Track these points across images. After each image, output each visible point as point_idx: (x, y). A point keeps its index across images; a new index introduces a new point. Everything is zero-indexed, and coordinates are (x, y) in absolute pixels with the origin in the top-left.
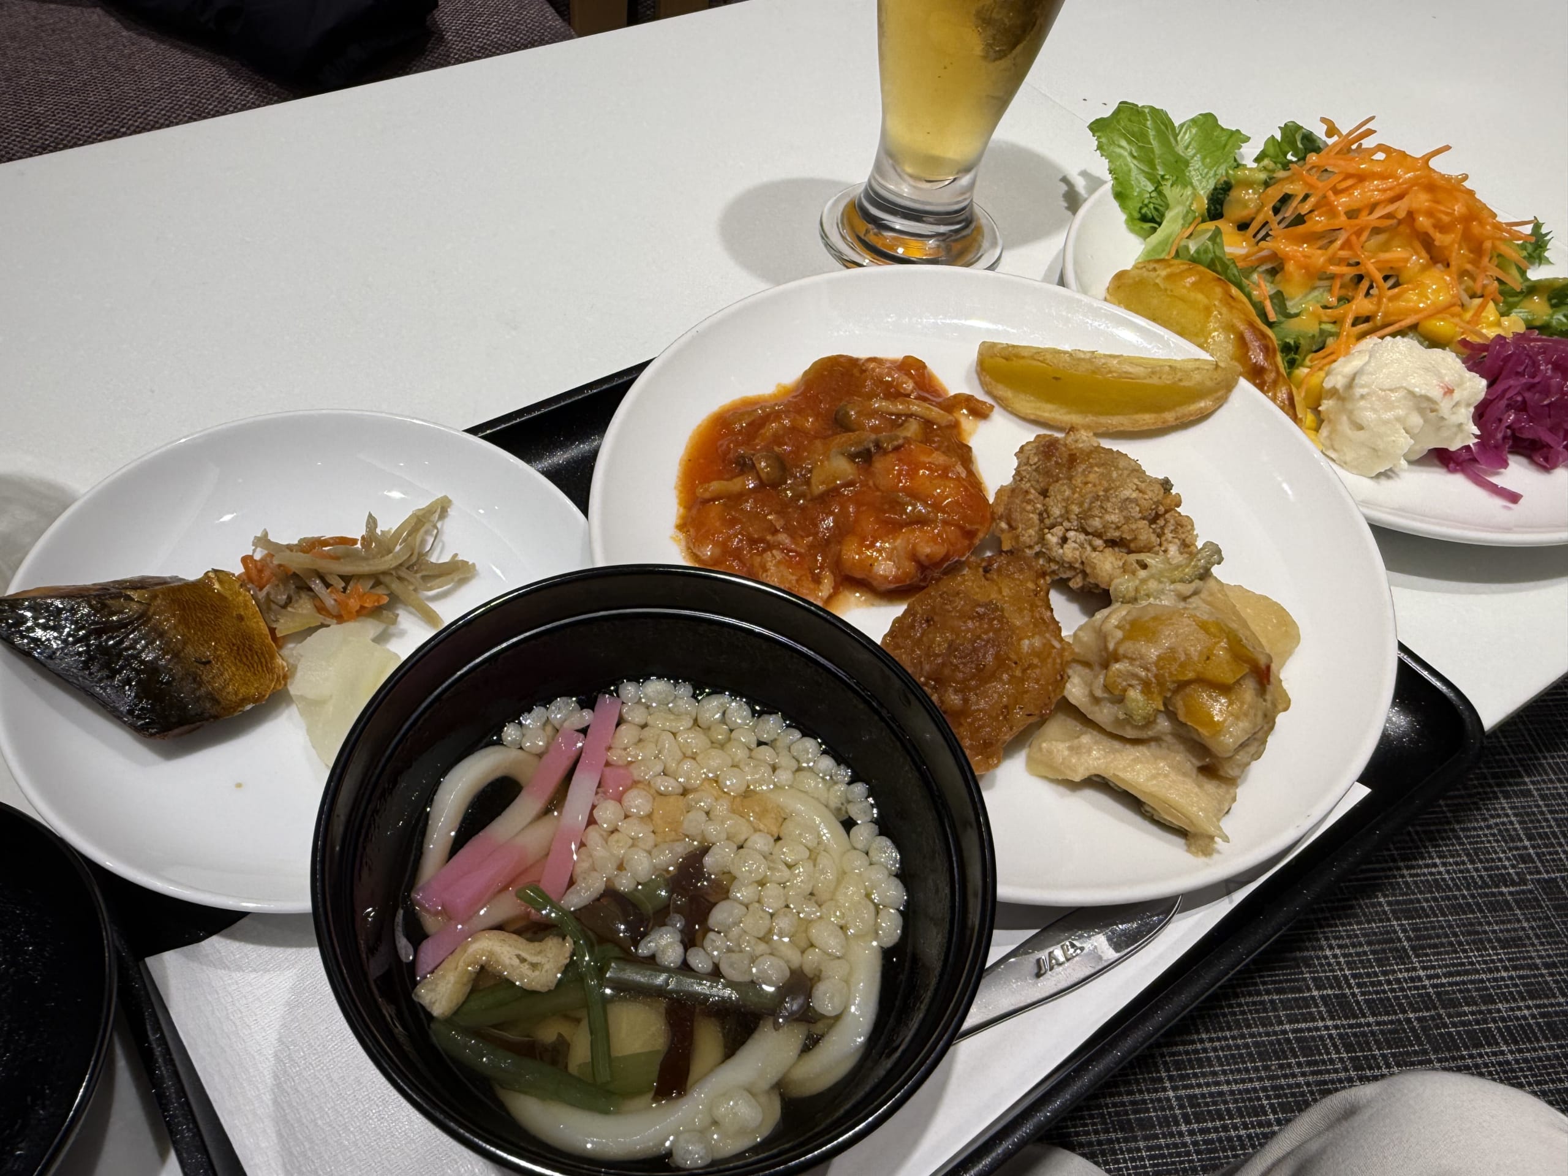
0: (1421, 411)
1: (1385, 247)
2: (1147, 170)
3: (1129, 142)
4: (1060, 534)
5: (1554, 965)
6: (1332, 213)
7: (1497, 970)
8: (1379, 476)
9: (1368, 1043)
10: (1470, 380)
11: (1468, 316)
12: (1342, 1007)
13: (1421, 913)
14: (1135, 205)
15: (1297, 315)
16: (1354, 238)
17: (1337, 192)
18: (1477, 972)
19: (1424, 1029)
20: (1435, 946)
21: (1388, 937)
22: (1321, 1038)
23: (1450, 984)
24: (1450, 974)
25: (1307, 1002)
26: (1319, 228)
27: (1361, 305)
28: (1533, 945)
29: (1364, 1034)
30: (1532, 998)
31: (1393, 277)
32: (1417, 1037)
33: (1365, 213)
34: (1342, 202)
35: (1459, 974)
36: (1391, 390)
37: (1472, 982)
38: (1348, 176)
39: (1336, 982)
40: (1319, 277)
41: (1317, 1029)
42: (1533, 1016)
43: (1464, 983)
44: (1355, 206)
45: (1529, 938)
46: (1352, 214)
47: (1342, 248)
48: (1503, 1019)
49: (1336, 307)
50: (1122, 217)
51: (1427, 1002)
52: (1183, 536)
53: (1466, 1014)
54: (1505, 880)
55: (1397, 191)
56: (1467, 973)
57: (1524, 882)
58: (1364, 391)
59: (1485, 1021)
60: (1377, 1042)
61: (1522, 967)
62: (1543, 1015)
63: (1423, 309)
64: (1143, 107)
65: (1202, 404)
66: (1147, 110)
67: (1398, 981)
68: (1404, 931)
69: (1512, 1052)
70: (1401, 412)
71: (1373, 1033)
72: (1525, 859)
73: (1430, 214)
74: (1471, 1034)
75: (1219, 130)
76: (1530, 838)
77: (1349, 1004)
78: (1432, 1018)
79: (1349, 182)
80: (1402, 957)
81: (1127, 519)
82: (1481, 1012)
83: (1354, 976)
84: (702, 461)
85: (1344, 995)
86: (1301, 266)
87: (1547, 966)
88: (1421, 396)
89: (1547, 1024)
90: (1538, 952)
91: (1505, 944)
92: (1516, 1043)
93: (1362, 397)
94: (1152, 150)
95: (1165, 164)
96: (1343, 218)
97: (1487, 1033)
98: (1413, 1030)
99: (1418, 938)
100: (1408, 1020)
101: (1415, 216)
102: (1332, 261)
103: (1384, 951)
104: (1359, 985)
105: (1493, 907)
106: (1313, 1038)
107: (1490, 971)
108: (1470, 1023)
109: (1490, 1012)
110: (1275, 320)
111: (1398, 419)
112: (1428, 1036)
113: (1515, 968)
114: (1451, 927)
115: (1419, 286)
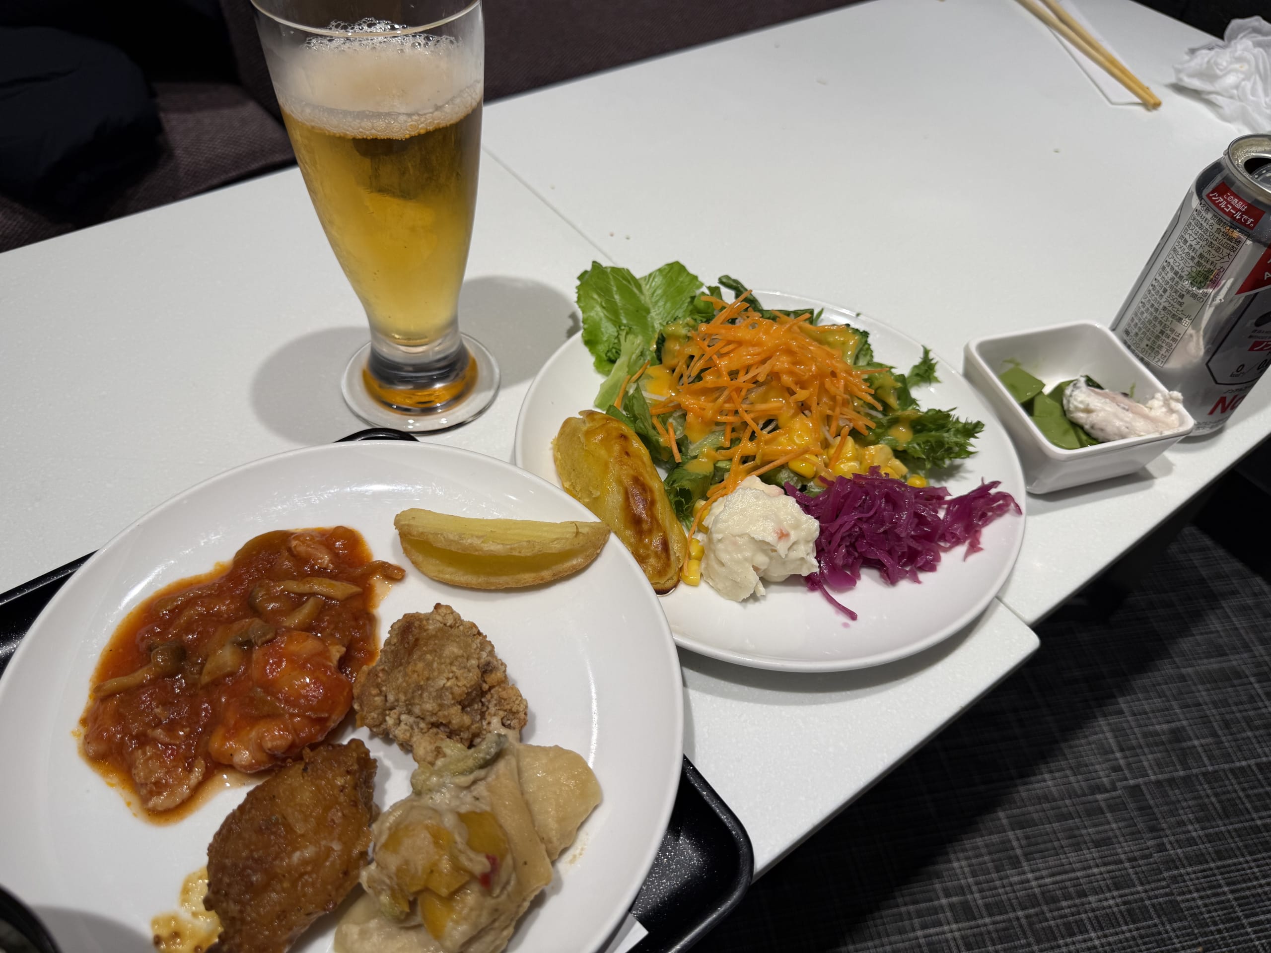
0: (764, 552)
1: (765, 399)
2: (613, 318)
3: (599, 295)
4: (395, 716)
5: (1135, 859)
6: (719, 374)
7: (1090, 867)
8: (745, 601)
9: (984, 941)
10: (806, 522)
11: (832, 451)
12: (966, 912)
13: (1032, 823)
14: (602, 348)
15: (695, 457)
16: (734, 395)
17: (721, 356)
18: (1074, 871)
19: (1031, 925)
20: (1041, 851)
21: (1006, 845)
22: (947, 941)
23: (1054, 883)
24: (1053, 875)
25: (935, 911)
26: (709, 385)
27: (747, 447)
28: (1119, 843)
29: (981, 934)
30: (1117, 889)
31: (770, 422)
32: (1024, 933)
33: (742, 373)
34: (723, 364)
35: (1060, 874)
36: (739, 536)
37: (1070, 880)
38: (729, 343)
39: (961, 891)
40: (714, 425)
41: (944, 933)
42: (1117, 905)
43: (1062, 881)
44: (734, 367)
45: (1116, 837)
46: (733, 374)
47: (725, 402)
48: (1093, 910)
49: (728, 449)
50: (592, 359)
51: (1033, 901)
52: (508, 707)
53: (1062, 908)
54: (1100, 789)
55: (763, 356)
56: (1066, 872)
57: (1115, 789)
58: (720, 536)
59: (1079, 913)
60: (992, 940)
61: (1109, 864)
62: (1125, 903)
63: (790, 451)
64: (606, 268)
65: (574, 562)
66: (609, 270)
67: (1011, 885)
68: (1018, 839)
69: (1099, 938)
70: (748, 554)
71: (989, 932)
72: (1117, 769)
73: (791, 373)
74: (1068, 926)
75: (685, 275)
76: (1122, 750)
77: (970, 908)
78: (1037, 915)
79: (731, 347)
80: (1015, 863)
81: (441, 706)
82: (1075, 906)
83: (977, 883)
84: (121, 650)
85: (967, 902)
86: (697, 416)
87: (1130, 860)
88: (760, 541)
89: (1128, 911)
90: (1124, 848)
91: (1097, 844)
92: (1102, 929)
93: (720, 541)
94: (615, 303)
95: (627, 314)
96: (726, 378)
97: (1080, 924)
98: (1021, 926)
99: (1029, 845)
100: (1018, 919)
101: (781, 375)
102: (721, 412)
103: (1000, 859)
104: (981, 891)
105: (1089, 813)
106: (940, 942)
107: (1084, 869)
108: (1065, 916)
109: (1083, 904)
110: (680, 461)
111: (746, 559)
112: (1033, 931)
113: (1105, 864)
114: (1055, 832)
115: (790, 431)
